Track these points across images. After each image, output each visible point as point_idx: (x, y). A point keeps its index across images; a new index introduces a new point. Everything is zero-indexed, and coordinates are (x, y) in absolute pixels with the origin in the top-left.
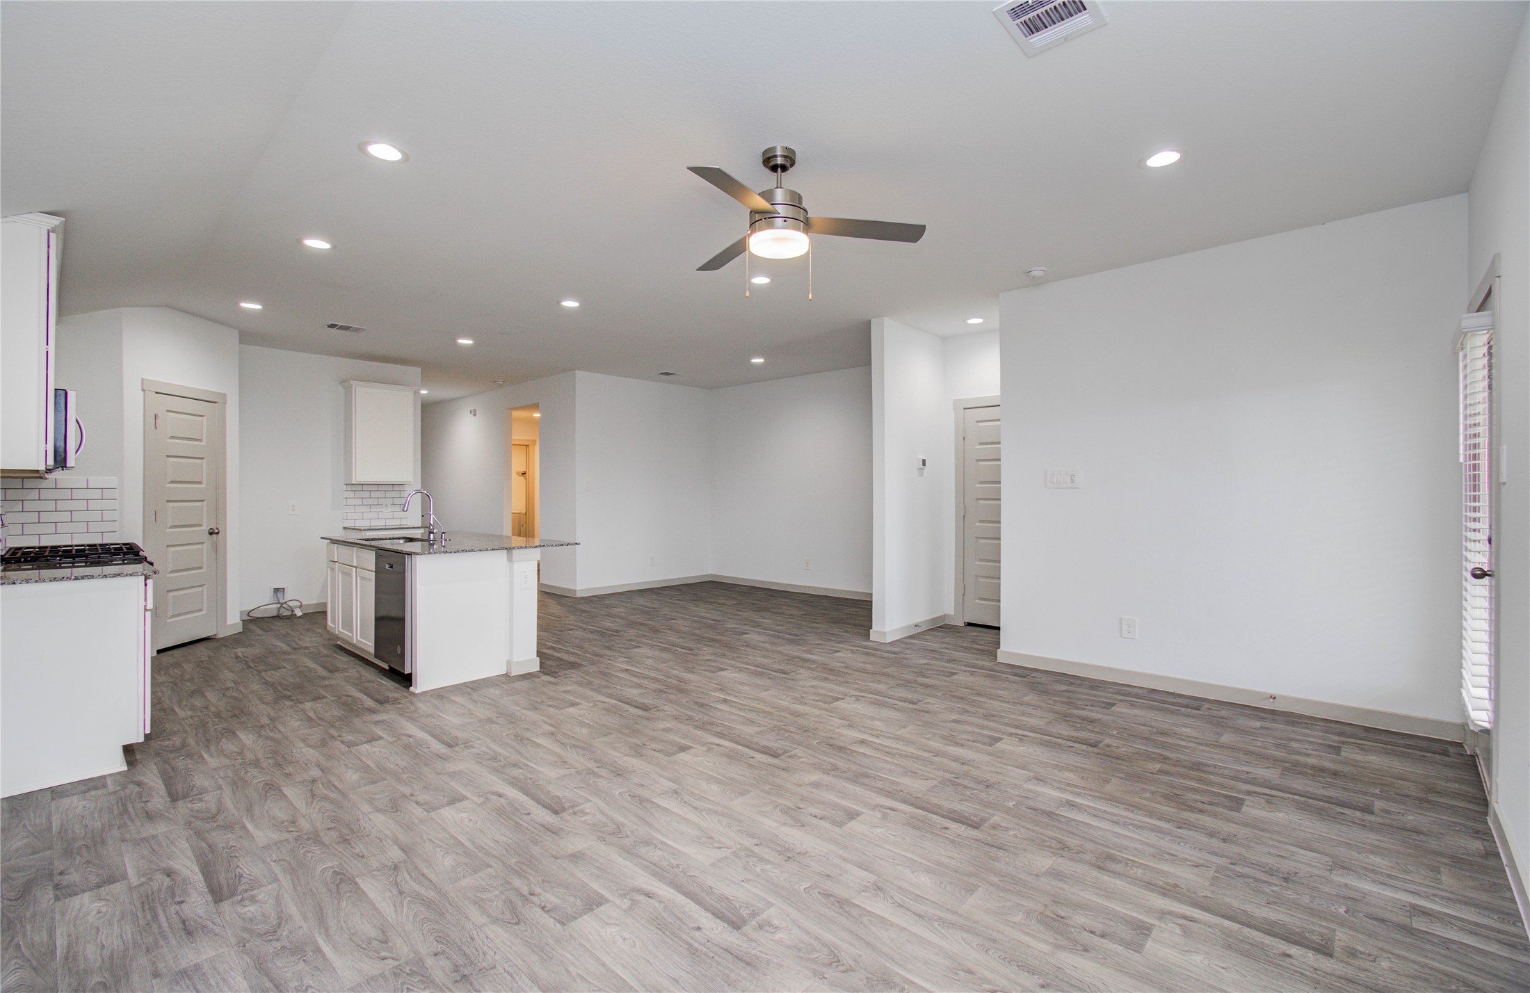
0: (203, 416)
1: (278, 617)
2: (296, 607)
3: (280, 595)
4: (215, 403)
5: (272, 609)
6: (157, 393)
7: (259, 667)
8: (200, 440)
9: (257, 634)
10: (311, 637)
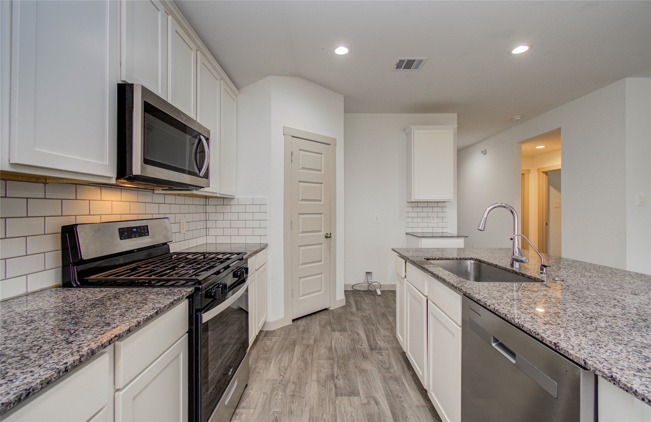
0: (322, 154)
1: (366, 292)
2: (378, 286)
3: (369, 276)
4: (329, 144)
6: (293, 137)
7: (339, 379)
8: (320, 170)
9: (352, 310)
10: (384, 329)
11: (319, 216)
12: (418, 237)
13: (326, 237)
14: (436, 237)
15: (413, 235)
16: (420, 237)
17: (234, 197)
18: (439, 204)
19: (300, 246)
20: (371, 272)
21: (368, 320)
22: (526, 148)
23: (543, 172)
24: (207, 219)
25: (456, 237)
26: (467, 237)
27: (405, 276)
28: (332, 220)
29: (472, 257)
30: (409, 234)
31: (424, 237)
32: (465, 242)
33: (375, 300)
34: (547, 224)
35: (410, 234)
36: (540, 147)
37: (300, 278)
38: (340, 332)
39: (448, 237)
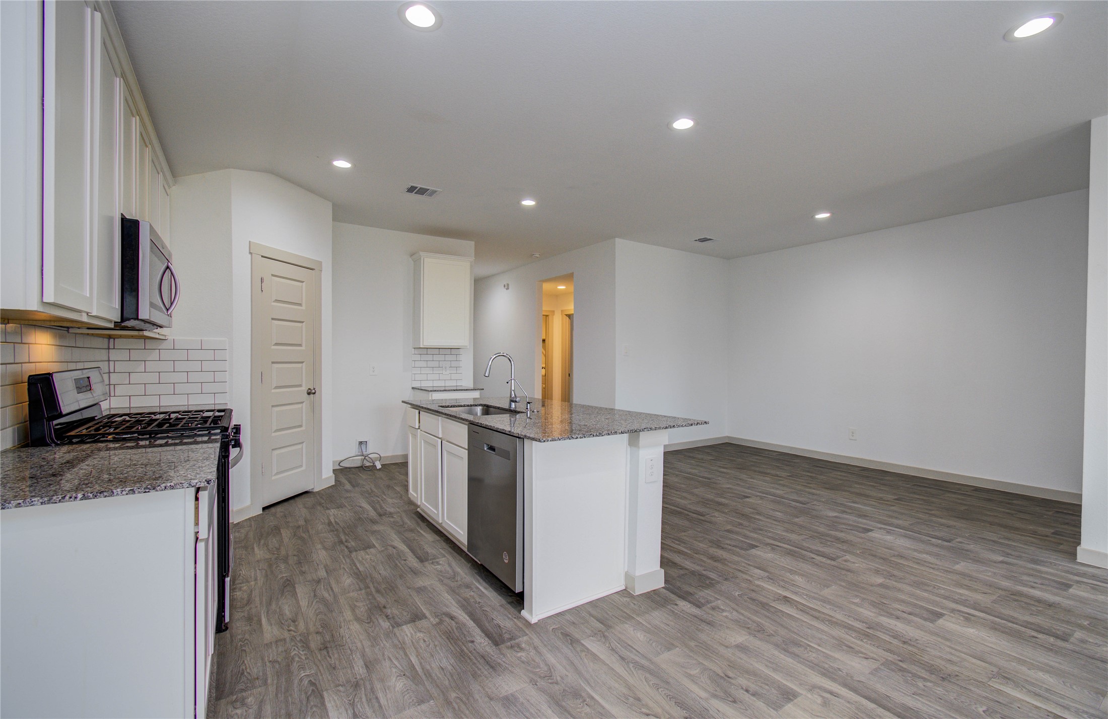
0: (303, 282)
1: (362, 468)
2: (376, 459)
3: (363, 447)
4: (313, 269)
5: (357, 462)
6: (262, 256)
7: (349, 542)
8: (300, 305)
9: (345, 488)
10: (392, 498)
11: (300, 365)
12: (429, 391)
13: (309, 394)
14: (449, 390)
15: (422, 390)
16: (431, 391)
17: (167, 337)
18: (453, 350)
19: (273, 406)
20: (366, 442)
21: (369, 494)
22: (547, 286)
23: (566, 315)
24: (112, 370)
25: (472, 390)
26: (483, 389)
27: (419, 426)
28: (316, 370)
29: (481, 403)
30: (416, 389)
31: (435, 391)
32: (481, 394)
33: (374, 475)
34: (569, 375)
35: (418, 389)
36: (562, 287)
37: (273, 450)
38: (337, 509)
39: (462, 390)
